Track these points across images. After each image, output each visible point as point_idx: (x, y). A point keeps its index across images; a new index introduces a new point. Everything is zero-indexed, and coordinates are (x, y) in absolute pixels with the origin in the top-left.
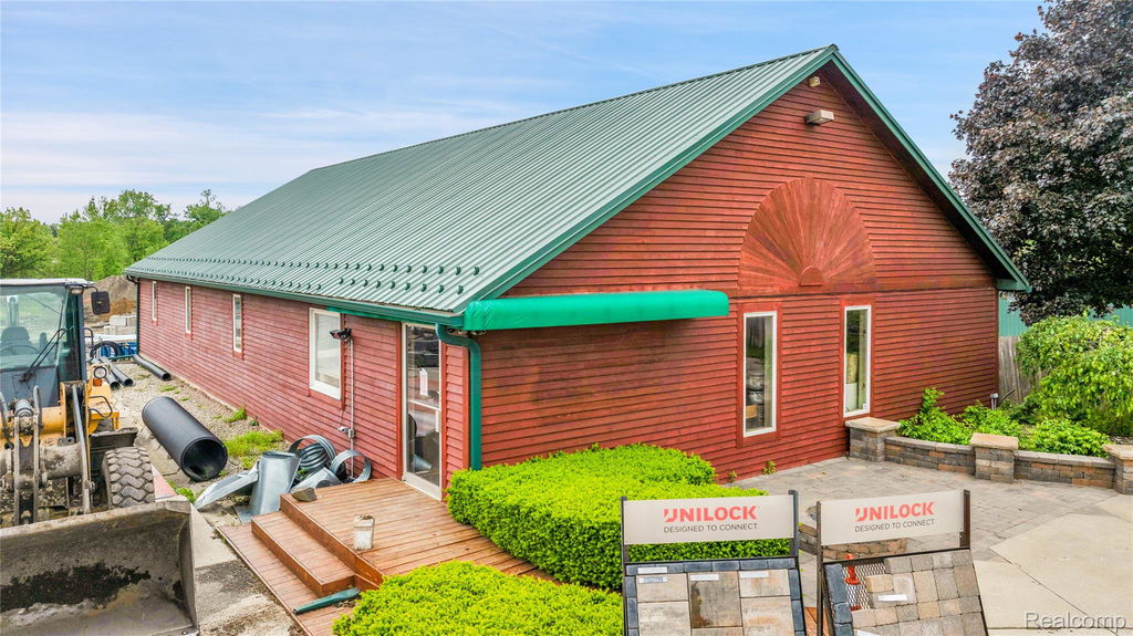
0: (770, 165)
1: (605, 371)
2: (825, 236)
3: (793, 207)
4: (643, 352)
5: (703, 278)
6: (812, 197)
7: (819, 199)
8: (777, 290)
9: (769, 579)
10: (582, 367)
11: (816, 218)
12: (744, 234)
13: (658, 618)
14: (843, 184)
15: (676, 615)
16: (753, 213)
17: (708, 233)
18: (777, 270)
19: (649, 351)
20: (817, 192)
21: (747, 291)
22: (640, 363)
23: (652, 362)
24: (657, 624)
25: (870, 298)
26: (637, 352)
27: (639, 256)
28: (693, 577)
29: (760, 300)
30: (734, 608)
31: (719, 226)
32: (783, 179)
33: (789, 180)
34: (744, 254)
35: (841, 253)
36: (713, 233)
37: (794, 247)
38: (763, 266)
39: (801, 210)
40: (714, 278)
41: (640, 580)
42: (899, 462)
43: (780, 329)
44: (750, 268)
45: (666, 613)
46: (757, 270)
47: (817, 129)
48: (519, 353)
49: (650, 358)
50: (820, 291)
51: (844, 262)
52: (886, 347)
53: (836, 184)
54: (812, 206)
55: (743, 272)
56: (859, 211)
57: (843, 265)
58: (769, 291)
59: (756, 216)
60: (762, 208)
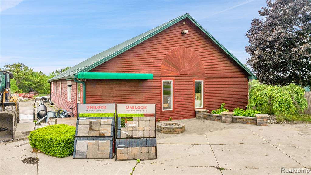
0: (171, 44)
1: (121, 92)
2: (188, 62)
3: (178, 55)
4: (132, 88)
5: (150, 71)
6: (184, 52)
7: (186, 53)
8: (173, 75)
9: (107, 121)
10: (114, 90)
11: (185, 57)
12: (162, 61)
13: (82, 128)
14: (193, 49)
15: (86, 127)
16: (165, 56)
17: (151, 60)
18: (173, 70)
19: (134, 88)
20: (185, 51)
21: (163, 75)
22: (131, 90)
23: (135, 90)
24: (82, 129)
25: (203, 79)
26: (130, 88)
27: (131, 65)
28: (91, 120)
29: (167, 77)
30: (99, 126)
31: (154, 58)
32: (175, 47)
33: (176, 48)
34: (162, 66)
35: (193, 67)
36: (153, 60)
37: (178, 65)
38: (168, 69)
39: (180, 55)
40: (153, 71)
41: (80, 120)
42: (207, 119)
43: (173, 85)
44: (164, 69)
45: (84, 127)
46: (166, 70)
47: (185, 35)
48: (96, 86)
49: (134, 89)
50: (187, 76)
51: (195, 69)
52: (209, 92)
53: (192, 49)
54: (184, 55)
55: (162, 70)
56: (199, 56)
57: (194, 70)
58: (170, 75)
59: (166, 56)
60: (168, 54)
